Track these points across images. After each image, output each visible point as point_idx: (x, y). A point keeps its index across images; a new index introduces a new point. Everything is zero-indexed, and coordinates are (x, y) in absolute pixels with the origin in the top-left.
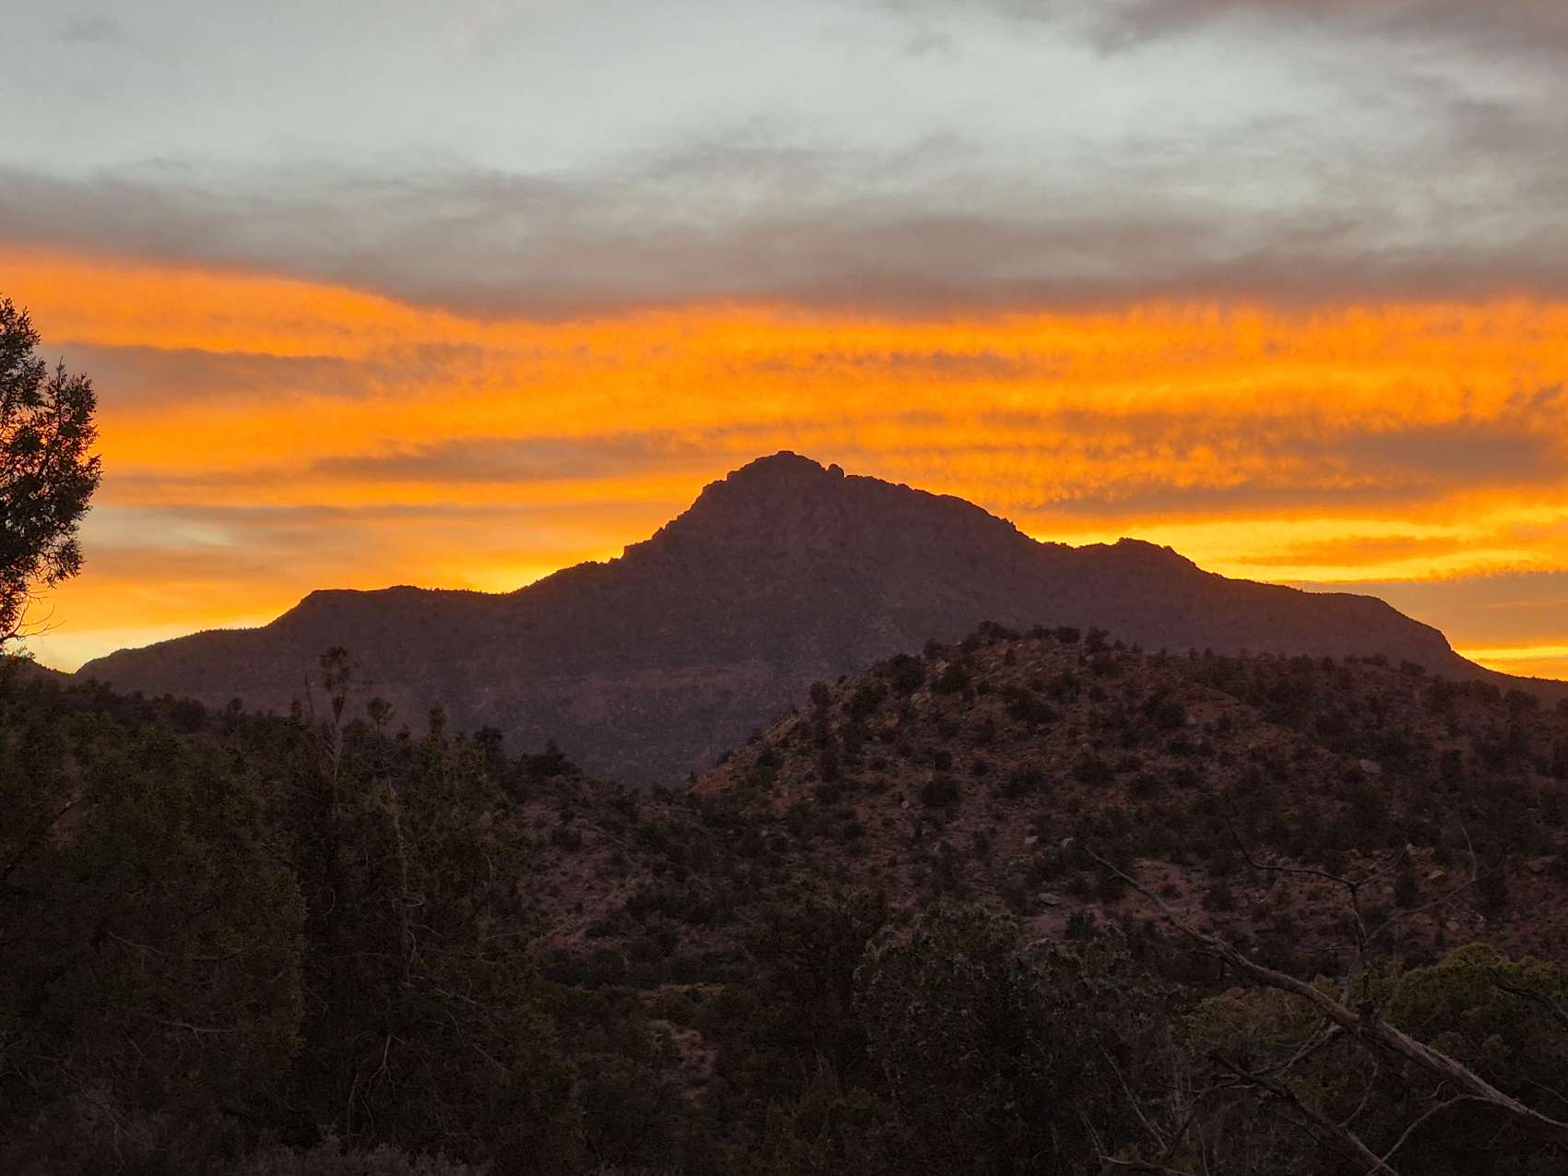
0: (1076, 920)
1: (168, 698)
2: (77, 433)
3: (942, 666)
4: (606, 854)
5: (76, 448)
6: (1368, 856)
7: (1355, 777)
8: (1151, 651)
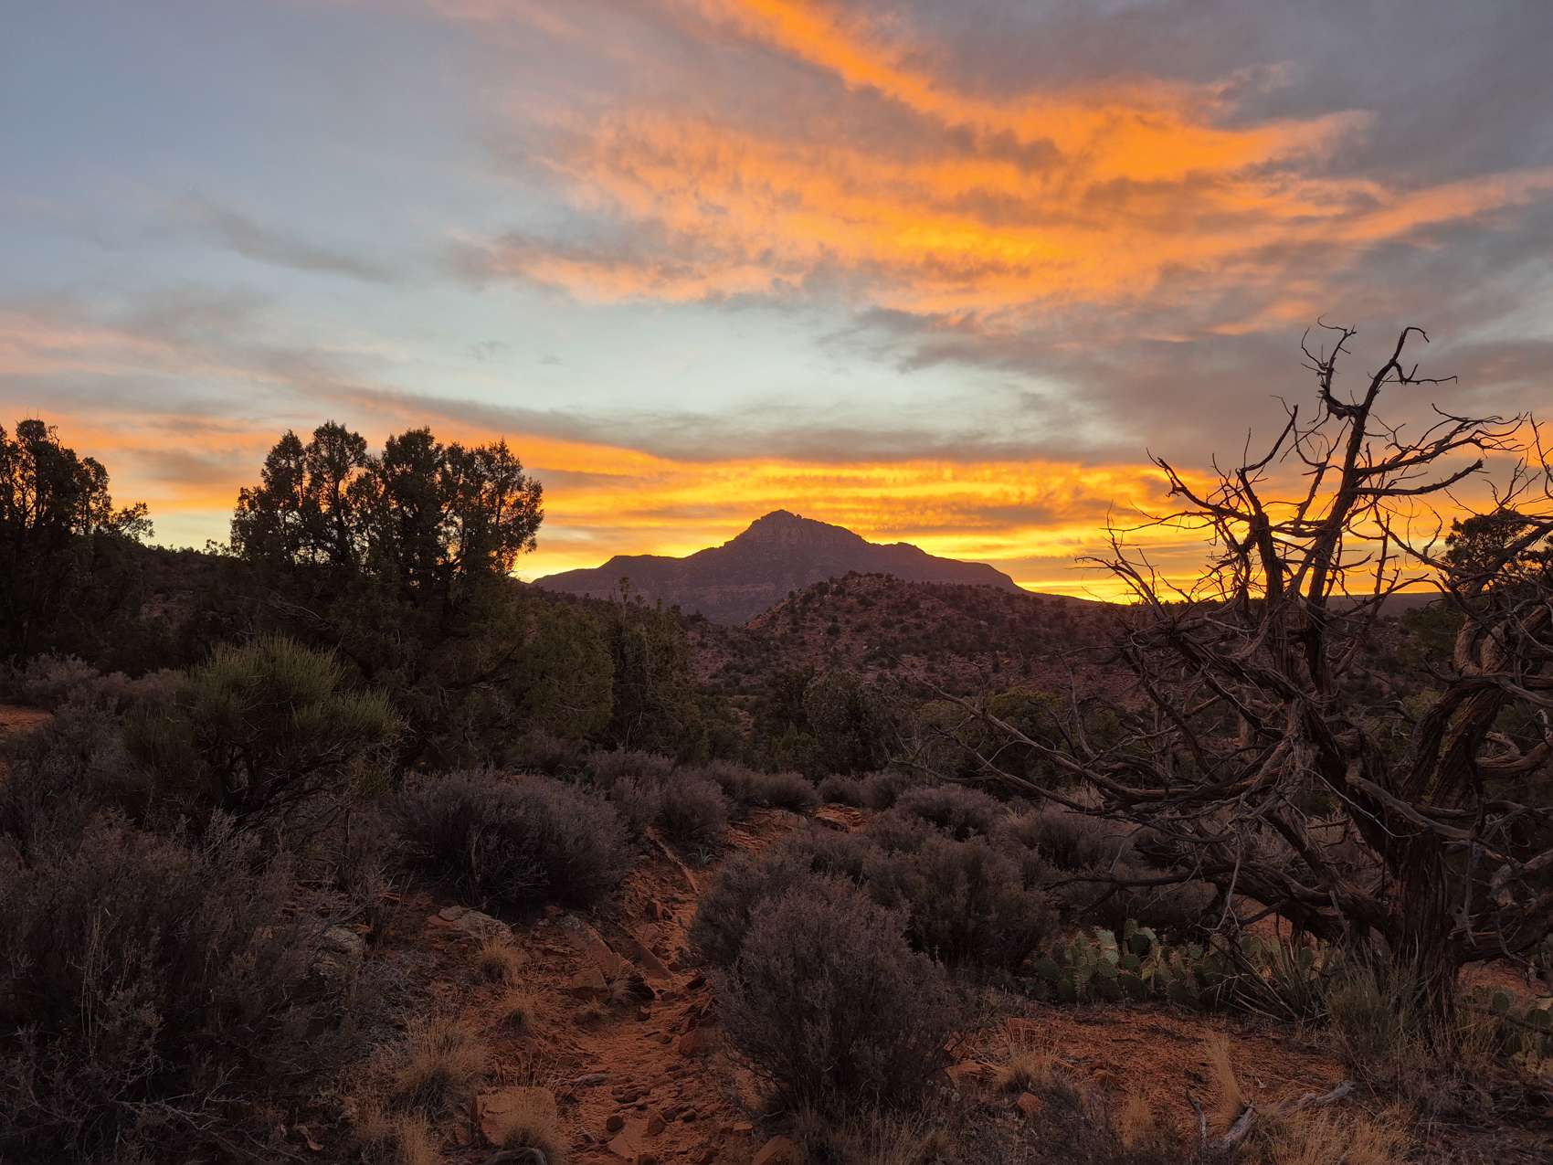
0: (881, 675)
1: (563, 593)
2: (536, 501)
3: (835, 586)
4: (716, 650)
5: (536, 506)
6: (983, 654)
7: (979, 626)
8: (908, 582)
